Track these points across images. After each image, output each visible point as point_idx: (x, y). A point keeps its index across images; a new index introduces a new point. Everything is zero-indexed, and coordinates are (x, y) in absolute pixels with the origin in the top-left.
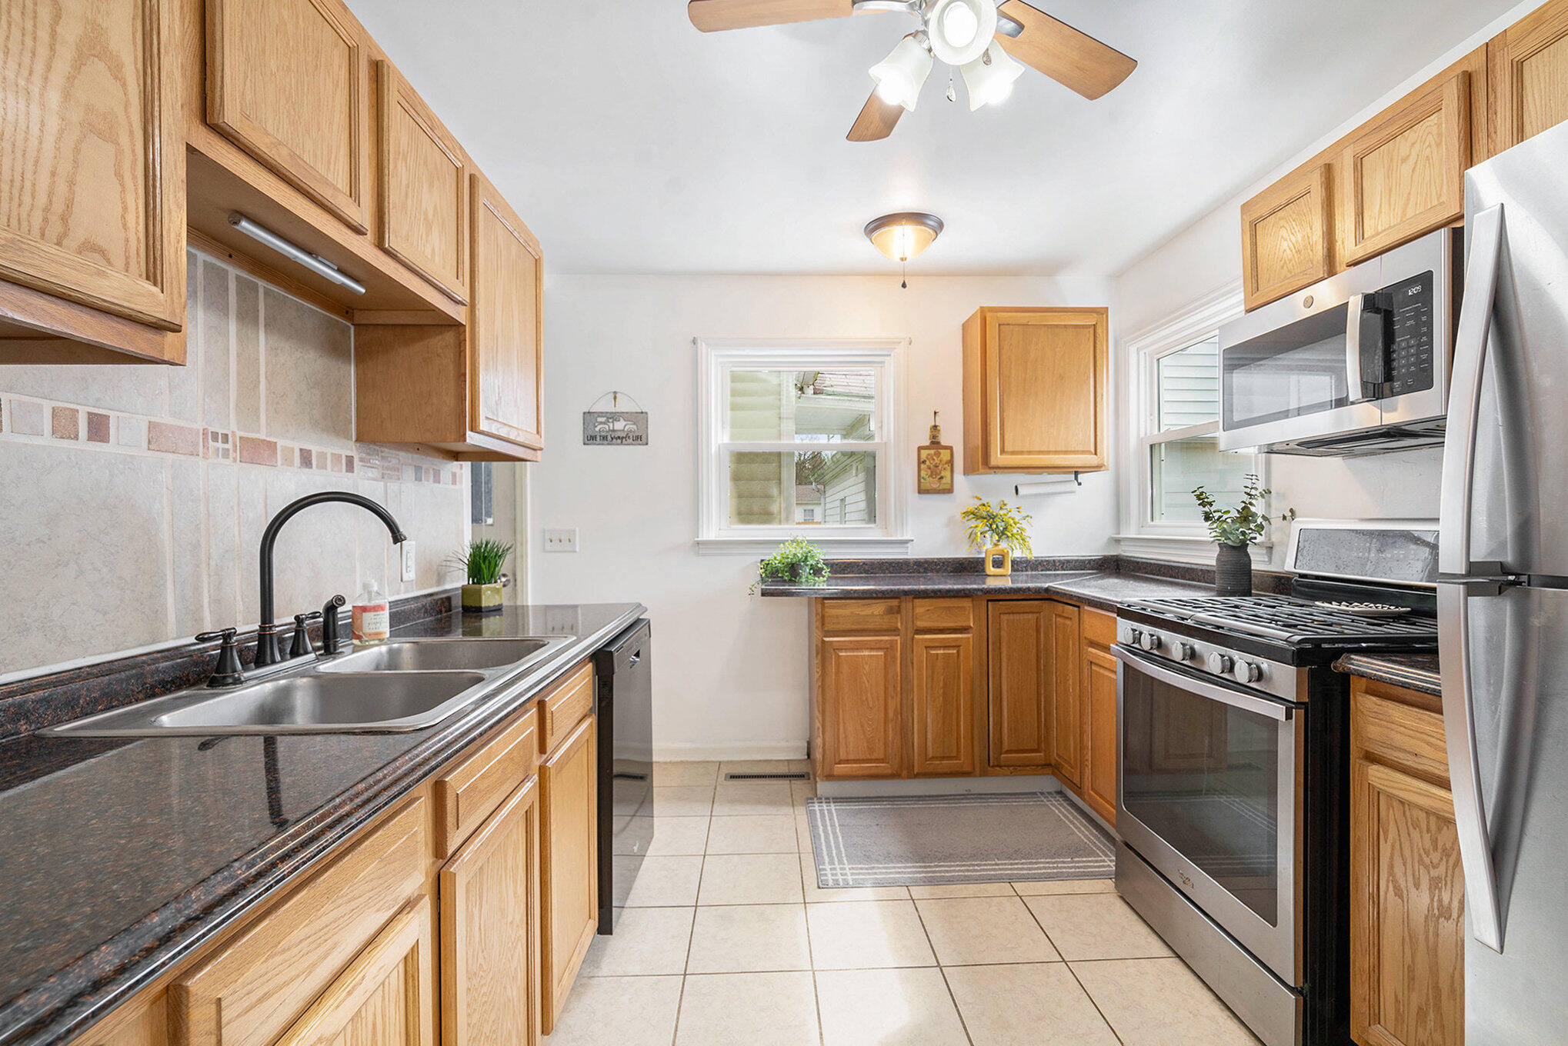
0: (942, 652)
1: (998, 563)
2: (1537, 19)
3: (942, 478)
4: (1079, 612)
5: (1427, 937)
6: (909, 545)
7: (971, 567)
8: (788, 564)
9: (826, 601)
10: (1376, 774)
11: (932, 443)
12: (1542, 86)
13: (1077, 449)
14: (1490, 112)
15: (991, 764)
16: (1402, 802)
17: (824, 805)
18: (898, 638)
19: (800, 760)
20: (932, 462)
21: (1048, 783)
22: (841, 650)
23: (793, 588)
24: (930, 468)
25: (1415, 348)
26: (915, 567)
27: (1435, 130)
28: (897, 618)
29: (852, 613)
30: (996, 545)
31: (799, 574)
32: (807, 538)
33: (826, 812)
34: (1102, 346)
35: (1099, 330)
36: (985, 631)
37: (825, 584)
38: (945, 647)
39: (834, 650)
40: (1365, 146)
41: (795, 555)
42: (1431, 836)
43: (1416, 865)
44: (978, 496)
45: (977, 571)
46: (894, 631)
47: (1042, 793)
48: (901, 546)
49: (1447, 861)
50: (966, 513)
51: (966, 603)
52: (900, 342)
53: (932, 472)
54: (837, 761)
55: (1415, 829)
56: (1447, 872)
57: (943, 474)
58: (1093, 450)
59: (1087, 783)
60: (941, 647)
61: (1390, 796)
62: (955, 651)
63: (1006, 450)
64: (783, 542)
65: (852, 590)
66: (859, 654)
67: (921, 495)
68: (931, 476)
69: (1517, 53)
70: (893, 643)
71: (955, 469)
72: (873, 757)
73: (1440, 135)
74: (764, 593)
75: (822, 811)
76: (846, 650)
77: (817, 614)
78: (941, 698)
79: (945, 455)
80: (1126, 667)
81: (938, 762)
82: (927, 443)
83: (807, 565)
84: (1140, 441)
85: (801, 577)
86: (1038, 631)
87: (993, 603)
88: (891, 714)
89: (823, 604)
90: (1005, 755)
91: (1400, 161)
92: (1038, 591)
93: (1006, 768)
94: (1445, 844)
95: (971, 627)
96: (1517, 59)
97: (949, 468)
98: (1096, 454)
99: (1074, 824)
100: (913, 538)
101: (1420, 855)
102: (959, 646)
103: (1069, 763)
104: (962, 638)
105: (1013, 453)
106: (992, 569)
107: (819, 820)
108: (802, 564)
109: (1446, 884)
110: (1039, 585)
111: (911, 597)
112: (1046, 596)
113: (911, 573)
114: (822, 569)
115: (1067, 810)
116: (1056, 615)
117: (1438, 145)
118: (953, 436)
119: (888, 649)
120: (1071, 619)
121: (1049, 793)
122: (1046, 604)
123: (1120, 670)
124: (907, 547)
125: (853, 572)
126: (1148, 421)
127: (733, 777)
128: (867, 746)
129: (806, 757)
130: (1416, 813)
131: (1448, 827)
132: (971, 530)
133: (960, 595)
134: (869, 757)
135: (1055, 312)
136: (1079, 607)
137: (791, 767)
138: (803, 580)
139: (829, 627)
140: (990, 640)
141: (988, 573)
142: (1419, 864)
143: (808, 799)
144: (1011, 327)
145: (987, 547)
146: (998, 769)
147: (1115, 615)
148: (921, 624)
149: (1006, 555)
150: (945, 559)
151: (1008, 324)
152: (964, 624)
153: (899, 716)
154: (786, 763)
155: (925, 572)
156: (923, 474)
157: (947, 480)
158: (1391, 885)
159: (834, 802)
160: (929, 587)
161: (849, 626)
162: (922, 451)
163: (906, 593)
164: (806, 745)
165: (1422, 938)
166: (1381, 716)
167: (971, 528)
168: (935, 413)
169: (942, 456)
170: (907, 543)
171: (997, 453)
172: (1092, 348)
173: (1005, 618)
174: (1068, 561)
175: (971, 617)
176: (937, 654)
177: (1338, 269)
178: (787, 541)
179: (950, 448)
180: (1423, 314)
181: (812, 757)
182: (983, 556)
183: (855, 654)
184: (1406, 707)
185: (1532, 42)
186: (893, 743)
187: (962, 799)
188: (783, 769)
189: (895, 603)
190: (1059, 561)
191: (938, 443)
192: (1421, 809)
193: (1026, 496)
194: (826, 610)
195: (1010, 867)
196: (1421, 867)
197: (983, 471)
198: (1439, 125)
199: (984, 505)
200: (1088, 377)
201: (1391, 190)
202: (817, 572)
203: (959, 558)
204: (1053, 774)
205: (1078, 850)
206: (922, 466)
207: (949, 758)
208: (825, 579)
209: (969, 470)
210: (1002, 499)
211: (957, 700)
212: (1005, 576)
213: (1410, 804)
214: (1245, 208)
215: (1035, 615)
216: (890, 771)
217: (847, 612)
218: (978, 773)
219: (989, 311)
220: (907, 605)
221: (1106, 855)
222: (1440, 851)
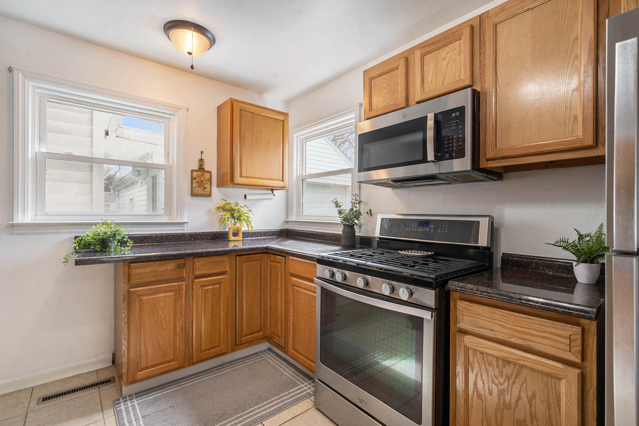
0: (211, 287)
1: (235, 234)
2: (502, 8)
3: (205, 188)
4: (285, 259)
5: (496, 419)
6: (185, 225)
7: (220, 237)
8: (99, 239)
9: (132, 265)
10: (468, 340)
11: (200, 168)
12: (505, 36)
13: (275, 178)
14: (481, 44)
15: (237, 344)
16: (482, 353)
17: (128, 402)
18: (184, 283)
19: (108, 367)
20: (199, 179)
21: (264, 346)
22: (143, 295)
23: (104, 257)
24: (198, 182)
25: (456, 139)
26: (189, 237)
27: (457, 48)
28: (183, 270)
29: (152, 270)
30: (234, 225)
31: (108, 246)
32: (115, 221)
33: (130, 409)
34: (286, 131)
35: (285, 123)
36: (235, 273)
37: (129, 252)
38: (213, 284)
39: (138, 296)
40: (426, 51)
41: (105, 233)
42: (499, 370)
43: (491, 384)
44: (225, 199)
45: (223, 239)
46: (182, 279)
47: (261, 352)
48: (181, 225)
49: (509, 381)
50: (218, 208)
51: (225, 258)
52: (181, 109)
53: (199, 185)
54: (139, 369)
55: (489, 366)
56: (508, 387)
57: (206, 186)
58: (281, 179)
59: (290, 347)
60: (210, 284)
61: (475, 351)
62: (218, 286)
63: (242, 175)
64: (95, 224)
65: (152, 255)
66: (157, 296)
67: (193, 197)
68: (199, 187)
69: (497, 20)
70: (180, 287)
71: (212, 184)
72: (166, 360)
73: (460, 51)
74: (78, 263)
75: (127, 409)
76: (147, 295)
77: (124, 273)
78: (210, 314)
79: (207, 176)
80: (323, 289)
81: (208, 352)
82: (197, 168)
83: (115, 240)
84: (298, 177)
85: (110, 248)
86: (261, 270)
87: (239, 257)
88: (178, 330)
89: (129, 267)
90: (244, 338)
91: (441, 60)
92: (262, 249)
93: (245, 345)
94: (507, 373)
95: (227, 271)
96: (495, 23)
97: (209, 183)
98: (283, 181)
99: (281, 367)
100: (187, 221)
101: (493, 379)
102: (221, 283)
103: (278, 336)
104: (223, 278)
105: (246, 177)
106: (233, 237)
107: (125, 418)
108: (111, 239)
109: (507, 393)
110: (262, 246)
111: (192, 257)
112: (265, 251)
113: (186, 241)
114: (126, 242)
115: (276, 359)
116: (270, 261)
117: (459, 54)
118: (211, 165)
119: (177, 291)
120: (280, 263)
121: (264, 351)
122: (265, 255)
123: (319, 291)
124: (184, 226)
125: (148, 242)
126: (301, 169)
127: (45, 399)
128: (162, 354)
129: (112, 364)
130: (490, 359)
131: (509, 365)
132: (221, 217)
133: (222, 253)
134: (162, 361)
135: (267, 110)
136: (284, 257)
137: (99, 376)
138: (112, 250)
139: (134, 281)
140: (237, 277)
141: (230, 239)
142: (492, 383)
143: (115, 401)
144: (246, 112)
145: (229, 226)
146: (240, 346)
147: (316, 263)
148: (198, 273)
149: (240, 231)
150: (206, 232)
151: (245, 111)
152: (224, 270)
153: (184, 330)
154: (95, 373)
155: (194, 240)
156: (194, 185)
157: (208, 189)
158: (475, 393)
159: (136, 398)
160: (204, 250)
161: (150, 279)
162: (194, 173)
163: (189, 255)
164: (111, 356)
165: (493, 419)
166: (471, 312)
167: (221, 216)
168: (202, 152)
169: (205, 176)
170: (184, 224)
171: (238, 176)
172: (282, 131)
173: (244, 264)
174: (267, 232)
175: (228, 265)
176: (208, 289)
177: (410, 104)
178: (99, 223)
179: (210, 172)
180: (460, 125)
181: (116, 363)
182: (227, 230)
183: (154, 296)
184: (485, 307)
185: (502, 16)
186: (179, 348)
187: (221, 368)
188: (93, 379)
189: (182, 261)
190: (263, 232)
191: (203, 169)
192: (493, 356)
193: (249, 200)
194: (132, 270)
195: (259, 410)
196: (493, 385)
197: (230, 185)
198: (460, 46)
199: (228, 204)
200: (280, 145)
201: (437, 72)
202: (123, 243)
203: (214, 232)
204: (267, 341)
205: (289, 385)
206: (194, 181)
207: (215, 347)
208: (129, 248)
209: (220, 184)
210: (236, 201)
211: (219, 313)
212: (239, 241)
213: (487, 354)
214: (365, 72)
215: (260, 261)
216: (177, 366)
217: (149, 270)
218: (230, 351)
219: (235, 101)
220: (189, 262)
221: (303, 383)
222: (504, 376)
